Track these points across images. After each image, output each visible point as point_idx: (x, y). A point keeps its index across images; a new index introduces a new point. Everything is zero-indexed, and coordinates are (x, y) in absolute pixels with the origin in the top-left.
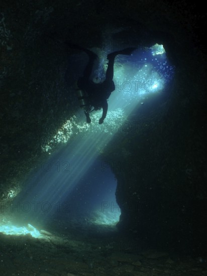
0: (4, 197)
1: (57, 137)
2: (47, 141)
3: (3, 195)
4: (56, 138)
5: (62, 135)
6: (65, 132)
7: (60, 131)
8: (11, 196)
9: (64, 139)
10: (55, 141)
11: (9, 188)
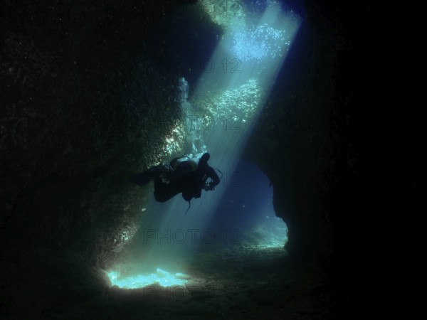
0: (117, 242)
1: (165, 147)
2: (153, 157)
3: (115, 240)
4: (165, 149)
5: (172, 142)
6: (176, 137)
7: (169, 138)
8: (126, 239)
9: (177, 147)
10: (164, 153)
11: (120, 230)
